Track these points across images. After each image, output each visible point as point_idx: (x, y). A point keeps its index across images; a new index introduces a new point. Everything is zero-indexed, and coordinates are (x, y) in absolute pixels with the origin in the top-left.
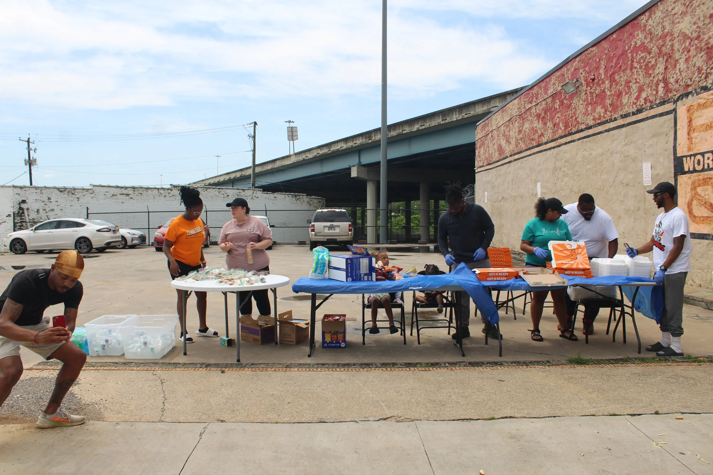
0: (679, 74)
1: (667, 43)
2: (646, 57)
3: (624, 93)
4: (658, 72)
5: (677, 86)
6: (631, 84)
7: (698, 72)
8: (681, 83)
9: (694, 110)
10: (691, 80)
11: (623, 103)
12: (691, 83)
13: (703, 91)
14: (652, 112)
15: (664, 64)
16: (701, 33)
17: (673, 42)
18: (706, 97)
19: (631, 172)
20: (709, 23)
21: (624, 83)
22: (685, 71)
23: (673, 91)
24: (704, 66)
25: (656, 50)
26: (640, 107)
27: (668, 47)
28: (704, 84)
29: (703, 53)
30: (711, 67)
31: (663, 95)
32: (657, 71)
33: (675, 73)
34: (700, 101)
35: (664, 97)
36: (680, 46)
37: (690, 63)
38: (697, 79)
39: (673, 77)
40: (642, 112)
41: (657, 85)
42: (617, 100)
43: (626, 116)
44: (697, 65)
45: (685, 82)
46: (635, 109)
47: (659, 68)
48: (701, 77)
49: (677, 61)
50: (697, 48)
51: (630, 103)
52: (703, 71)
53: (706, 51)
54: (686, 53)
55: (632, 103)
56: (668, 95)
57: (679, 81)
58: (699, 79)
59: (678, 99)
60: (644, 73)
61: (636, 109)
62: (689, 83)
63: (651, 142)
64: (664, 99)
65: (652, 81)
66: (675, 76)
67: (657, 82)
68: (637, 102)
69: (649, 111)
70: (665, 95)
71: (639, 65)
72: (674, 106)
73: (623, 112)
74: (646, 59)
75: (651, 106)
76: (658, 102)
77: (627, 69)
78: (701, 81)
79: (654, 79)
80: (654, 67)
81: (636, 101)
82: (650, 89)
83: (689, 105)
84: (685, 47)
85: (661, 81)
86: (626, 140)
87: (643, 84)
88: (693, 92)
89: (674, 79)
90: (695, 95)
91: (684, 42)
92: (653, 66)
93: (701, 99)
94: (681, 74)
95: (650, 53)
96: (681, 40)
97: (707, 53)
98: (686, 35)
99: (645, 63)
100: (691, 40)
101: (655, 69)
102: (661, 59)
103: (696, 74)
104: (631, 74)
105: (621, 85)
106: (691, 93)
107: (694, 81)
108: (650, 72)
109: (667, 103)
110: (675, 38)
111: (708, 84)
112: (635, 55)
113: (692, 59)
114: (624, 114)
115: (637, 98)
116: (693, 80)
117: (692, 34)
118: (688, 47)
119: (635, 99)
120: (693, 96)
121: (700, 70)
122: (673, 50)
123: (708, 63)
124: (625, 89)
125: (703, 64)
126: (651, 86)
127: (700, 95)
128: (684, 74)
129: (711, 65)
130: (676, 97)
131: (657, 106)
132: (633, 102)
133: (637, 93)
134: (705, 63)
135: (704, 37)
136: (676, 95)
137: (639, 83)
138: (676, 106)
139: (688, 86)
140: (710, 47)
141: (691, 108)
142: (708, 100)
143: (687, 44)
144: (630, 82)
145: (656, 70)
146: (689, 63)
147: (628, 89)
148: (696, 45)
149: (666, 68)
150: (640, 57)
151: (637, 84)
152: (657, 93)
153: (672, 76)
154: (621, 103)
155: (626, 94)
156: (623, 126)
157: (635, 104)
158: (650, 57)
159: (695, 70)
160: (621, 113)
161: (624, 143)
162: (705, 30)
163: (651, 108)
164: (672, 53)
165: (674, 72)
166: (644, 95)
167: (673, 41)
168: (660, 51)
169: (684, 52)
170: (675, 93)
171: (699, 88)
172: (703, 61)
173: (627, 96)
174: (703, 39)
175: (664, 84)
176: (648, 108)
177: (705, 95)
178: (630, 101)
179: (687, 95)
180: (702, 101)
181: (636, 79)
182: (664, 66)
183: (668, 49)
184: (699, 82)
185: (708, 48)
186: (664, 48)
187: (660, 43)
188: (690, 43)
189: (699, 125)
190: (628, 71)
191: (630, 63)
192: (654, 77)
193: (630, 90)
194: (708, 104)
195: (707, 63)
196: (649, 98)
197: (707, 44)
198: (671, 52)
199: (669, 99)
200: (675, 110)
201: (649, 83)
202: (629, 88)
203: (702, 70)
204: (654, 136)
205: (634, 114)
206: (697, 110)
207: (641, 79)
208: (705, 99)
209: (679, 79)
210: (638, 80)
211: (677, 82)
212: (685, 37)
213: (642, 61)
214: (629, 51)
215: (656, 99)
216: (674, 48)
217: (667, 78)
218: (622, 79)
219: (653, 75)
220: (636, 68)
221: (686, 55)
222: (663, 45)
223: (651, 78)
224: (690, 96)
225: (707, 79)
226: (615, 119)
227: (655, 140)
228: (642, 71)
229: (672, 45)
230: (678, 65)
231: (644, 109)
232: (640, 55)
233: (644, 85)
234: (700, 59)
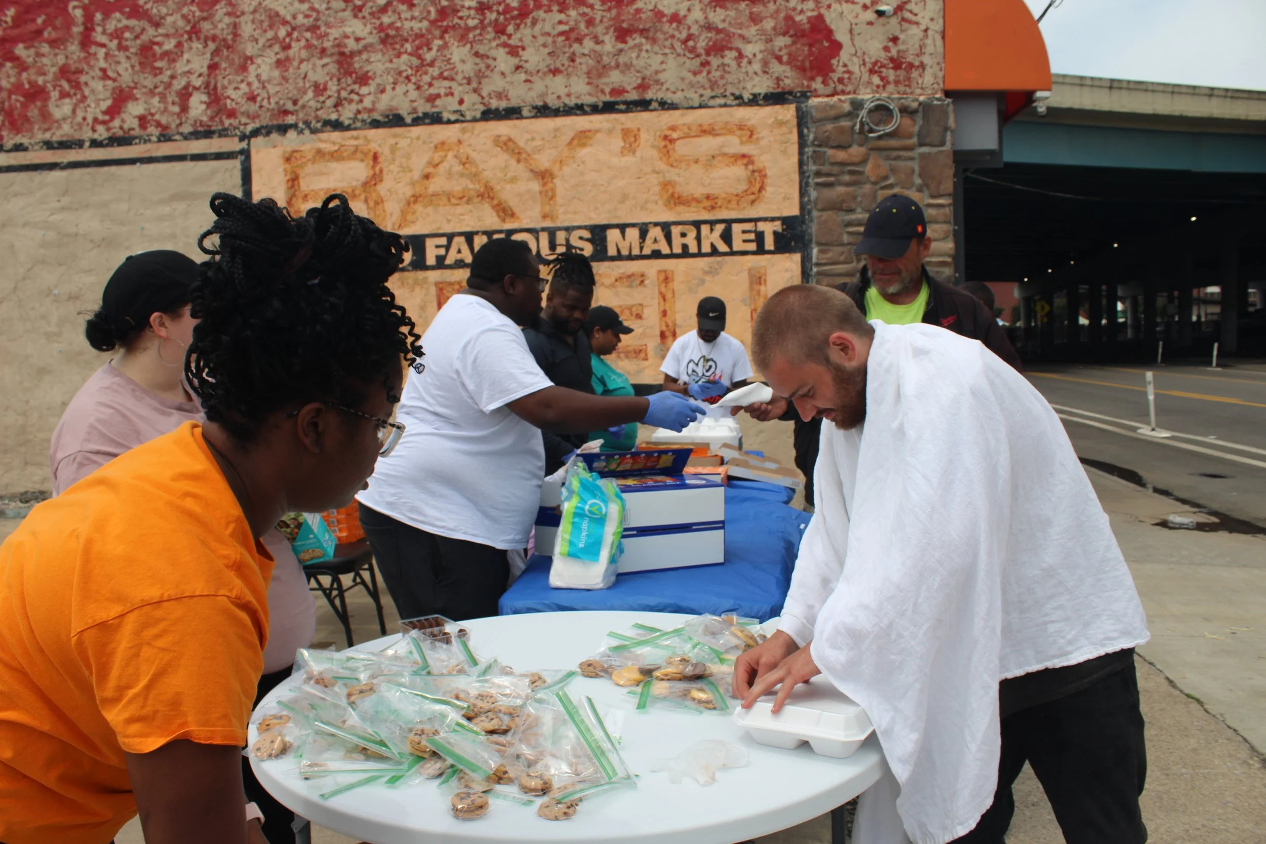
0: (256, 85)
1: (217, 17)
2: (143, 30)
3: (55, 95)
4: (186, 69)
5: (253, 108)
6: (83, 78)
7: (314, 91)
8: (265, 103)
9: (304, 160)
10: (295, 103)
11: (50, 115)
12: (296, 108)
13: (329, 128)
14: (166, 149)
15: (208, 56)
16: (319, 23)
17: (237, 20)
18: (339, 140)
19: (89, 271)
20: (344, 10)
21: (54, 69)
22: (275, 82)
23: (239, 115)
24: (330, 83)
25: (181, 23)
26: (121, 133)
27: (220, 26)
28: (334, 117)
29: (326, 60)
30: (349, 89)
31: (205, 119)
32: (181, 67)
33: (242, 81)
34: (322, 146)
35: (210, 123)
36: (258, 31)
37: (291, 70)
38: (312, 103)
39: (236, 88)
40: (130, 144)
41: (185, 95)
42: (25, 106)
43: (64, 145)
44: (312, 77)
45: (277, 103)
46: (102, 133)
47: (188, 61)
48: (324, 102)
49: (251, 58)
50: (309, 46)
51: (84, 119)
52: (329, 93)
53: (336, 58)
54: (277, 48)
55: (90, 120)
56: (222, 122)
57: (259, 99)
58: (319, 106)
59: (256, 133)
60: (135, 60)
61: (105, 135)
62: (289, 106)
63: (167, 210)
64: (209, 126)
65: (168, 85)
66: (243, 86)
67: (186, 87)
68: (112, 119)
69: (156, 145)
70: (212, 118)
71: (116, 42)
72: (244, 145)
73: (56, 136)
74: (142, 33)
75: (162, 135)
76: (187, 129)
77: (67, 40)
78: (322, 108)
79: (175, 82)
80: (171, 57)
81: (107, 118)
82: (157, 99)
83: (289, 149)
84: (276, 38)
85: (195, 88)
86: (65, 201)
87: (132, 85)
88: (301, 125)
89: (240, 93)
90: (307, 132)
91: (271, 27)
92: (166, 54)
93: (321, 141)
94: (264, 87)
95: (157, 25)
96: (262, 22)
97: (340, 63)
98: (277, 14)
99: (138, 42)
100: (294, 29)
101: (174, 61)
102: (197, 45)
103: (310, 94)
104: (83, 55)
105: (44, 74)
106: (295, 126)
107: (303, 107)
108: (159, 64)
109: (220, 136)
110: (243, 13)
111: (341, 119)
112: (98, 16)
113: (295, 64)
114: (55, 139)
115: (114, 111)
116: (300, 103)
117: (294, 17)
118: (284, 39)
119: (105, 113)
120: (301, 132)
121: (319, 89)
122: (236, 35)
123: (343, 80)
124: (60, 86)
125: (327, 78)
126: (159, 94)
127: (324, 136)
128: (272, 89)
129: (349, 85)
130: (249, 128)
131: (186, 138)
132: (96, 120)
133: (109, 103)
134: (335, 80)
135: (329, 31)
136: (246, 124)
137: (115, 80)
138: (249, 145)
139: (286, 112)
140: (348, 54)
141: (297, 155)
142: (342, 146)
143: (282, 33)
144: (80, 72)
145: (178, 65)
146: (287, 70)
147: (72, 87)
148: (307, 40)
149: (213, 67)
150: (120, 25)
151: (109, 82)
152: (185, 109)
153: (235, 85)
154: (45, 115)
155: (64, 95)
156: (52, 166)
157: (104, 123)
158: (155, 34)
159: (307, 85)
160: (40, 136)
161: (58, 205)
162: (332, 20)
163: (165, 137)
164: (234, 41)
165: (239, 78)
166: (134, 109)
167: (238, 17)
168: (194, 27)
169: (270, 46)
170: (244, 120)
171: (318, 121)
172: (328, 74)
173: (67, 101)
174: (327, 35)
175: (209, 97)
176: (154, 139)
177: (336, 136)
178: (80, 114)
179: (283, 129)
180: (326, 147)
181: (104, 70)
182: (206, 63)
183: (223, 30)
184: (317, 110)
185: (342, 54)
186: (206, 26)
187: (194, 13)
188: (289, 35)
189: (321, 190)
190: (74, 48)
191: (77, 30)
192: (173, 77)
193: (80, 89)
194: (345, 154)
195: (339, 80)
196: (157, 117)
197: (339, 46)
198: (230, 37)
199: (225, 129)
200: (246, 154)
201: (156, 87)
202: (77, 86)
203: (325, 89)
204: (175, 197)
205: (95, 144)
206: (314, 161)
207: (121, 72)
208: (334, 143)
209: (258, 95)
210: (110, 73)
211: (252, 98)
212: (274, 18)
213: (127, 35)
214: (75, 3)
215: (181, 124)
216: (239, 32)
217: (219, 85)
218: (45, 60)
219: (169, 73)
220: (103, 45)
221: (277, 54)
222: (204, 19)
223: (165, 77)
224: (292, 134)
225: (340, 108)
226: (19, 148)
227: (180, 206)
228: (128, 58)
229: (235, 26)
230: (252, 68)
231: (136, 138)
232: (119, 21)
233: (136, 88)
234: (319, 69)
